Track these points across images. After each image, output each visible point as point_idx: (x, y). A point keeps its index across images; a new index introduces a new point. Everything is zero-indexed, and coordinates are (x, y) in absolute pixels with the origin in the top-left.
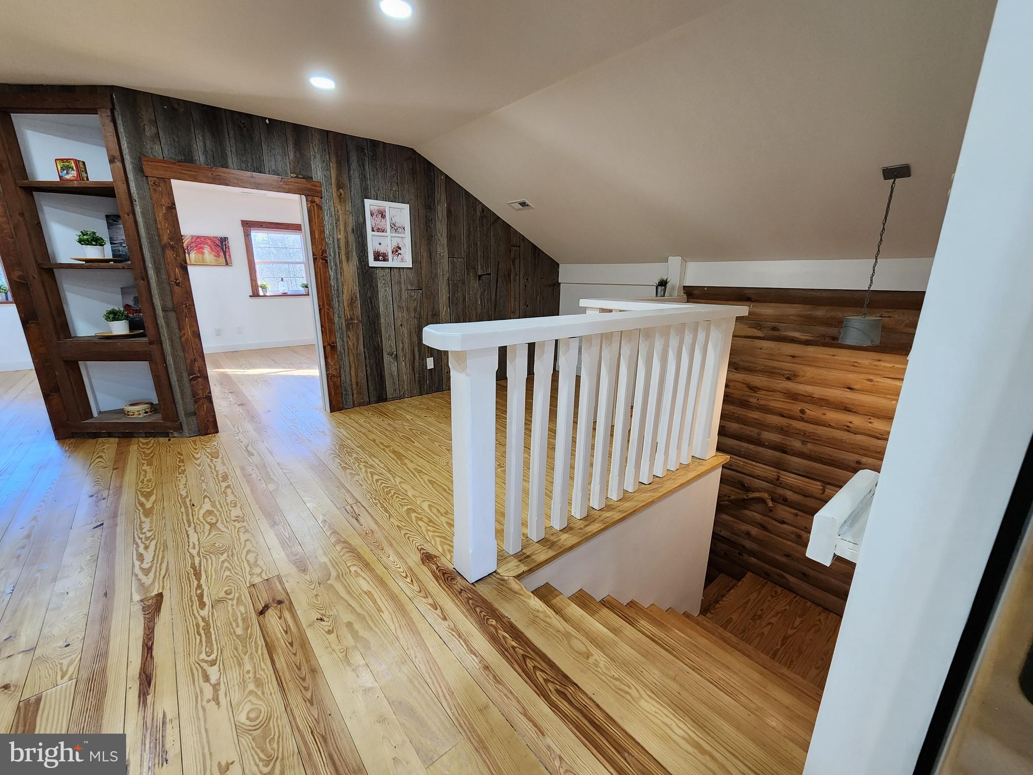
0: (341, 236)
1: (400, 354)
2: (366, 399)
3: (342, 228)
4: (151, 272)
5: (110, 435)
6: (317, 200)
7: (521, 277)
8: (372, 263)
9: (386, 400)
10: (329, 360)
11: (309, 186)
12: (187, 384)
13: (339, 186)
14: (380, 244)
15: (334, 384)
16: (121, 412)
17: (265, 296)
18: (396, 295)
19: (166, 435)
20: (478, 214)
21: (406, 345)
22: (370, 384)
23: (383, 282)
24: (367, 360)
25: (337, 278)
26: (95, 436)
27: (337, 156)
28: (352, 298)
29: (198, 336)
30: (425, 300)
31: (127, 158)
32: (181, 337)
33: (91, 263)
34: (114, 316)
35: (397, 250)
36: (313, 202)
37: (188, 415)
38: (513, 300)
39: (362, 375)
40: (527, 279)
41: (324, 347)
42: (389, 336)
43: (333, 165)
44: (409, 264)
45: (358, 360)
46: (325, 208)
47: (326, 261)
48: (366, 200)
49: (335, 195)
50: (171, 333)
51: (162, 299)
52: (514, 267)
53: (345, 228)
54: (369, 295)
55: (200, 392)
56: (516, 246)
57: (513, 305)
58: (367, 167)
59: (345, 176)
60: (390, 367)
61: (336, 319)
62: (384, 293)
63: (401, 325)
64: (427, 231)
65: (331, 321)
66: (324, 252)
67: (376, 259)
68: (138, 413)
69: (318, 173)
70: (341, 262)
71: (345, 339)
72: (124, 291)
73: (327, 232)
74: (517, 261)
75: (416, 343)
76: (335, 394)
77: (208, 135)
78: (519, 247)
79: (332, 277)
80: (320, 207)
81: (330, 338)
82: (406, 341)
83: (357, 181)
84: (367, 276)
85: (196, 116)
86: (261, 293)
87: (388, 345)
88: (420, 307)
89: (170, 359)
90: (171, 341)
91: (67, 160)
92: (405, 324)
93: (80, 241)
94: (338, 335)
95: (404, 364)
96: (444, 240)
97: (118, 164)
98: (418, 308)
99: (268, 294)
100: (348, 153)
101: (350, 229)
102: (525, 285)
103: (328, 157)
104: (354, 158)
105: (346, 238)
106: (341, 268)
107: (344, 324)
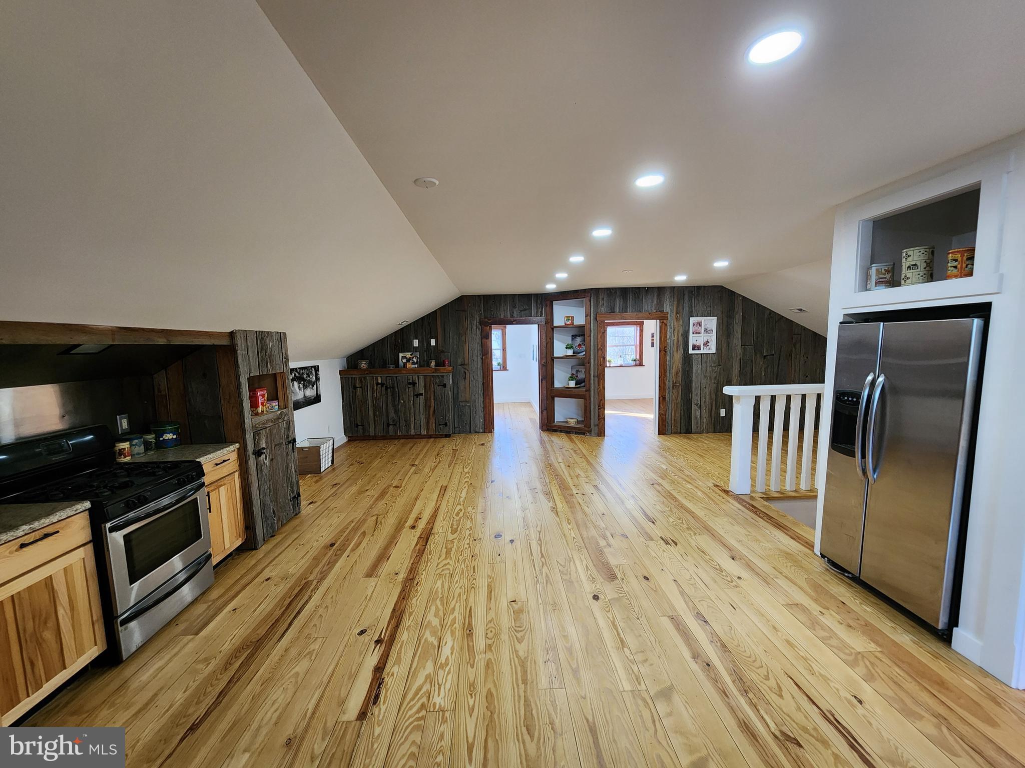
0: (675, 338)
1: (703, 405)
2: (679, 431)
3: (676, 334)
4: (592, 360)
5: (561, 431)
6: (665, 321)
7: (802, 355)
8: (691, 351)
9: (691, 433)
10: (661, 405)
11: (662, 315)
12: (597, 411)
13: (677, 313)
14: (697, 341)
15: (662, 418)
16: (567, 422)
17: (610, 367)
18: (703, 369)
19: (584, 434)
20: (766, 316)
21: (707, 400)
22: (682, 421)
23: (696, 362)
24: (682, 408)
25: (670, 361)
26: (555, 431)
27: (678, 298)
28: (677, 371)
29: (604, 388)
30: (722, 371)
31: (592, 315)
32: (598, 389)
33: (567, 357)
34: (572, 378)
35: (706, 344)
36: (663, 323)
37: (595, 426)
38: (793, 372)
39: (678, 415)
40: (807, 357)
41: (659, 398)
42: (697, 394)
43: (675, 303)
44: (713, 350)
45: (677, 407)
46: (669, 324)
47: (666, 352)
48: (691, 318)
49: (674, 317)
50: (595, 387)
51: (594, 372)
52: (795, 349)
53: (678, 333)
54: (687, 369)
55: (601, 415)
56: (798, 334)
57: (792, 376)
58: (693, 301)
59: (681, 307)
60: (696, 412)
61: (667, 383)
62: (696, 368)
63: (705, 387)
64: (727, 330)
65: (665, 383)
66: (665, 347)
67: (693, 349)
68: (572, 423)
69: (667, 308)
70: (673, 352)
71: (671, 394)
72: (572, 368)
73: (668, 337)
74: (798, 345)
75: (714, 399)
76: (662, 425)
77: (622, 300)
78: (801, 334)
79: (668, 361)
80: (666, 325)
81: (663, 393)
82: (707, 397)
83: (687, 308)
84: (687, 359)
85: (618, 293)
86: (608, 365)
87: (695, 399)
88: (719, 377)
89: (592, 399)
90: (594, 390)
91: (569, 317)
92: (707, 386)
93: (567, 348)
94: (667, 391)
95: (704, 411)
96: (738, 335)
97: (588, 317)
98: (717, 378)
99: (611, 366)
100: (684, 295)
101: (680, 334)
102: (805, 362)
103: (673, 299)
104: (686, 297)
105: (678, 339)
106: (673, 355)
107: (671, 386)
